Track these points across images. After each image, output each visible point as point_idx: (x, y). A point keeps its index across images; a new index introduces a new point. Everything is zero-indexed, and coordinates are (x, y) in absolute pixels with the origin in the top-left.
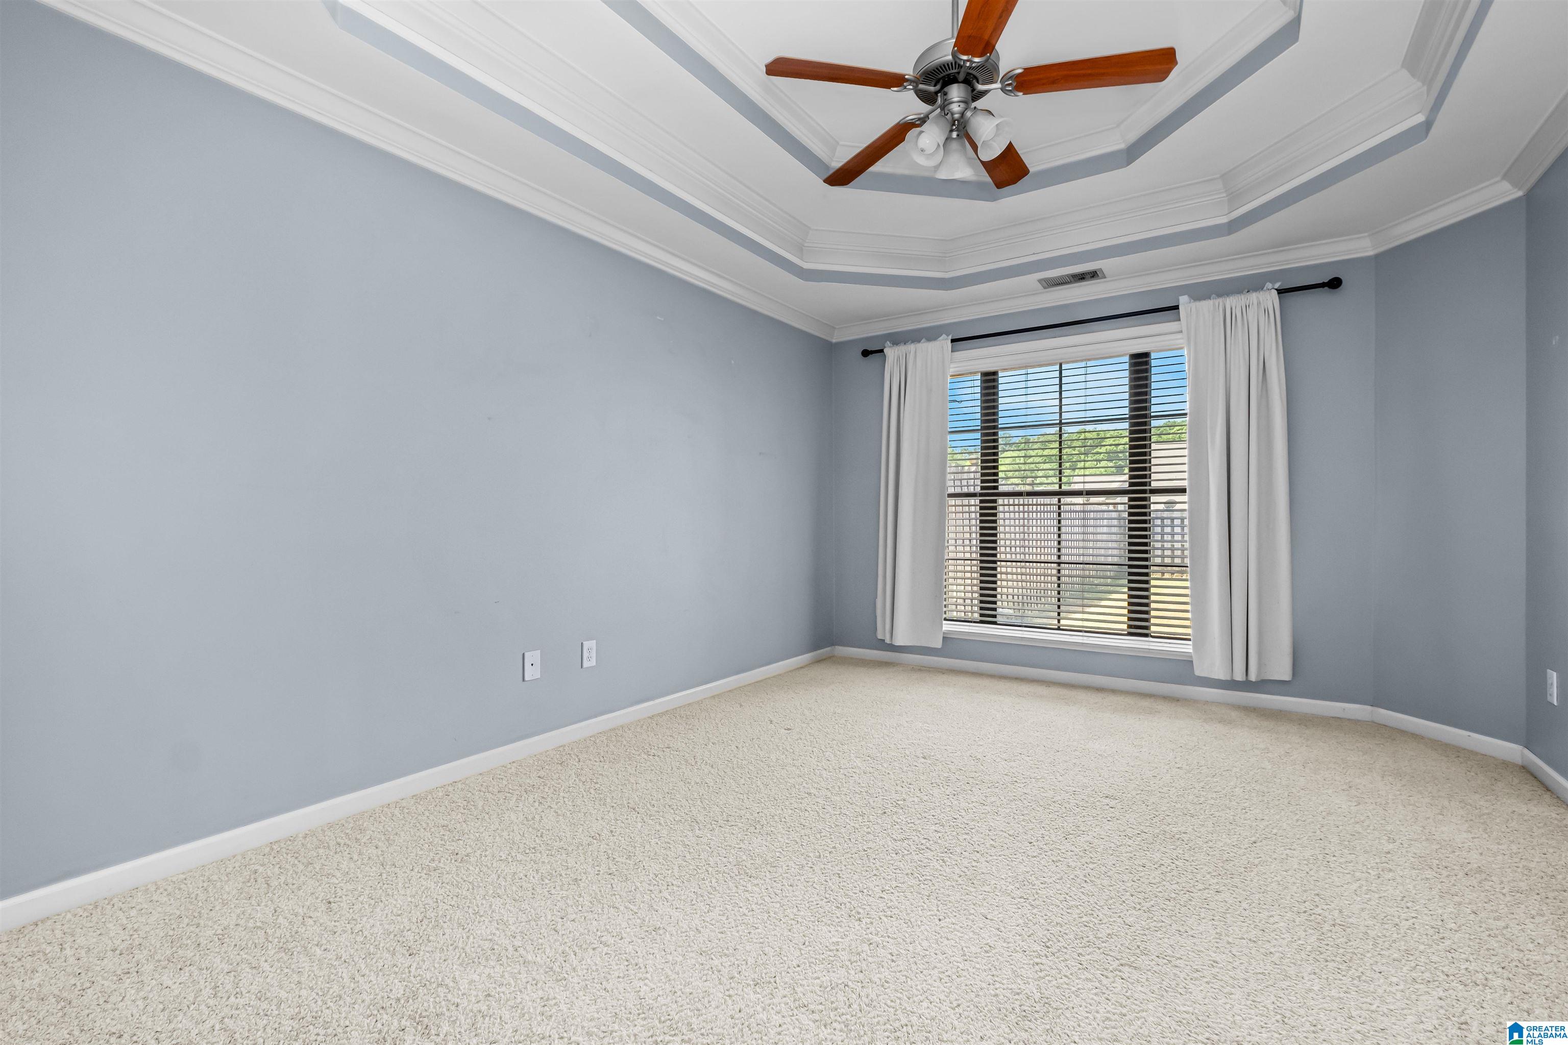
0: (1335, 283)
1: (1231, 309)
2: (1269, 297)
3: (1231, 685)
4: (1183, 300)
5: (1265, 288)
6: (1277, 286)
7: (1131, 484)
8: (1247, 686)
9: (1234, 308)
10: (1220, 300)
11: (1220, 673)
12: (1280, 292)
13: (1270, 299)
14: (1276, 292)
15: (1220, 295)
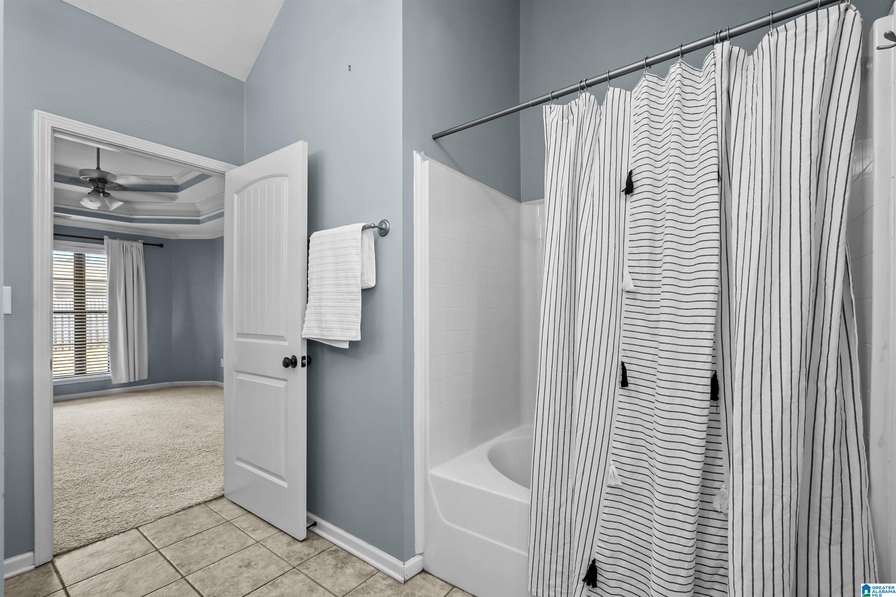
0: (161, 246)
1: (126, 246)
2: (140, 245)
3: (129, 384)
4: (106, 237)
5: (138, 241)
6: (143, 241)
7: (75, 309)
8: (135, 383)
9: (127, 246)
10: (120, 241)
11: (124, 380)
12: (144, 244)
13: (140, 246)
14: (142, 244)
15: (121, 239)
